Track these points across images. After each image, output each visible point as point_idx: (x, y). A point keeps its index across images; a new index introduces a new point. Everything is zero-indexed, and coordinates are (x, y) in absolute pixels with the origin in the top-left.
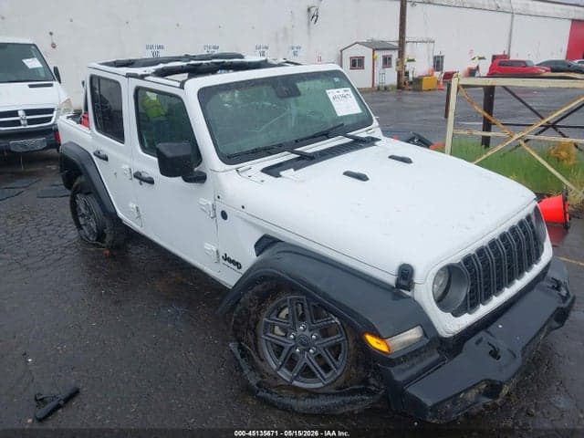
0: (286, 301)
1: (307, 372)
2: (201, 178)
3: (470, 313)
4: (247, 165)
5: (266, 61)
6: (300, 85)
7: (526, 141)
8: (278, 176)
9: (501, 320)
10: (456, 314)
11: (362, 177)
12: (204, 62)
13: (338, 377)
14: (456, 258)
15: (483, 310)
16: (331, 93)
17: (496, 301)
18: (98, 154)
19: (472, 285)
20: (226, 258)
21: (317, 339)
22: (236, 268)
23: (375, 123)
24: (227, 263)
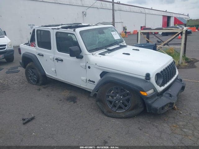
0: (113, 88)
1: (120, 108)
2: (81, 57)
3: (163, 86)
4: (94, 53)
5: (89, 25)
6: (104, 30)
7: (161, 48)
8: (104, 55)
9: (170, 88)
10: (160, 86)
11: (128, 54)
12: (73, 25)
13: (130, 107)
14: (159, 71)
15: (166, 86)
16: (112, 33)
17: (168, 84)
18: (39, 54)
19: (163, 78)
20: (90, 81)
21: (123, 98)
22: (93, 83)
23: (124, 42)
24: (90, 82)
